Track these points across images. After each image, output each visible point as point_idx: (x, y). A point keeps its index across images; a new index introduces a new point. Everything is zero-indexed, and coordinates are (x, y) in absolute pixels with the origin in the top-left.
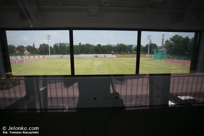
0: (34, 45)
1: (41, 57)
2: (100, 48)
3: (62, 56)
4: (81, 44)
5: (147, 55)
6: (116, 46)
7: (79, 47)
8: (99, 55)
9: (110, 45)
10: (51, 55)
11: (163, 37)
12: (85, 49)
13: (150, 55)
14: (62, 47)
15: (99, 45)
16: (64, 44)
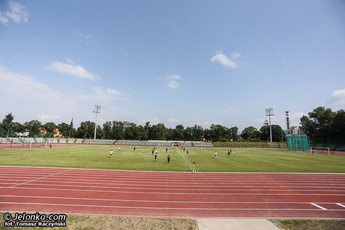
0: (72, 123)
1: (79, 141)
2: (181, 132)
3: (116, 142)
5: (269, 143)
7: (146, 129)
8: (182, 142)
9: (199, 127)
10: (96, 139)
11: (287, 115)
12: (156, 132)
13: (275, 144)
14: (117, 127)
15: (180, 127)
16: (120, 123)
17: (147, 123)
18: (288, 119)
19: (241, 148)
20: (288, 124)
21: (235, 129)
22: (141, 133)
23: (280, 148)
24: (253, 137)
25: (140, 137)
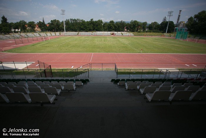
0: (43, 21)
1: (58, 33)
2: (113, 25)
3: (78, 33)
4: (93, 20)
5: (165, 34)
6: (130, 23)
7: (91, 24)
8: (116, 32)
9: (123, 22)
10: (66, 31)
11: (180, 13)
12: (97, 26)
13: (168, 34)
14: (73, 23)
15: (112, 22)
16: (75, 20)
17: (92, 20)
18: (179, 16)
19: (149, 37)
20: (178, 20)
21: (145, 24)
22: (88, 26)
23: (170, 37)
24: (155, 29)
25: (88, 29)
